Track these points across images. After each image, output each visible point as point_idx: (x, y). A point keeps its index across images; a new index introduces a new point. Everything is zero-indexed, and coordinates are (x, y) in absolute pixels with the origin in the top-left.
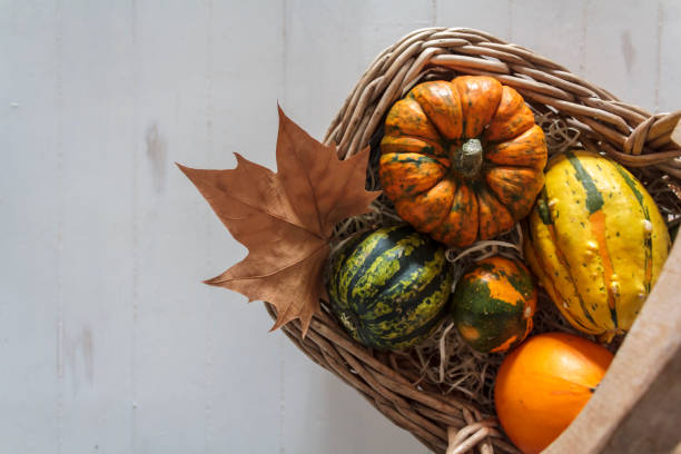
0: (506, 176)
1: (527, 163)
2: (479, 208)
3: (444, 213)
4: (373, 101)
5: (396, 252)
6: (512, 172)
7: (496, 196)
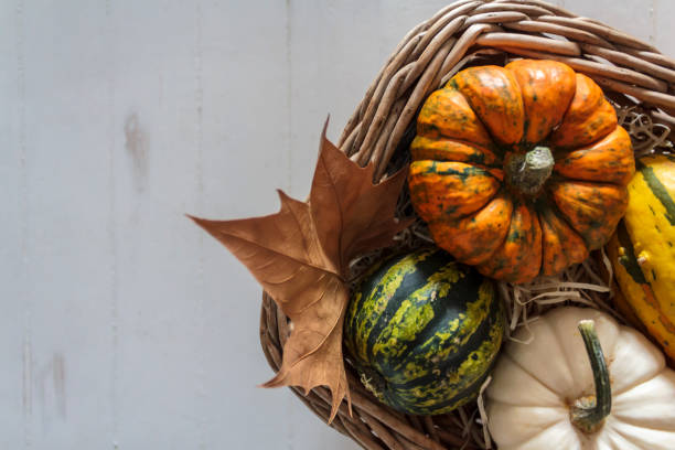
0: (582, 195)
1: (610, 178)
2: (544, 236)
3: (497, 243)
4: (402, 94)
5: (427, 293)
6: (589, 189)
7: (566, 221)
